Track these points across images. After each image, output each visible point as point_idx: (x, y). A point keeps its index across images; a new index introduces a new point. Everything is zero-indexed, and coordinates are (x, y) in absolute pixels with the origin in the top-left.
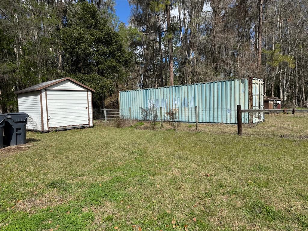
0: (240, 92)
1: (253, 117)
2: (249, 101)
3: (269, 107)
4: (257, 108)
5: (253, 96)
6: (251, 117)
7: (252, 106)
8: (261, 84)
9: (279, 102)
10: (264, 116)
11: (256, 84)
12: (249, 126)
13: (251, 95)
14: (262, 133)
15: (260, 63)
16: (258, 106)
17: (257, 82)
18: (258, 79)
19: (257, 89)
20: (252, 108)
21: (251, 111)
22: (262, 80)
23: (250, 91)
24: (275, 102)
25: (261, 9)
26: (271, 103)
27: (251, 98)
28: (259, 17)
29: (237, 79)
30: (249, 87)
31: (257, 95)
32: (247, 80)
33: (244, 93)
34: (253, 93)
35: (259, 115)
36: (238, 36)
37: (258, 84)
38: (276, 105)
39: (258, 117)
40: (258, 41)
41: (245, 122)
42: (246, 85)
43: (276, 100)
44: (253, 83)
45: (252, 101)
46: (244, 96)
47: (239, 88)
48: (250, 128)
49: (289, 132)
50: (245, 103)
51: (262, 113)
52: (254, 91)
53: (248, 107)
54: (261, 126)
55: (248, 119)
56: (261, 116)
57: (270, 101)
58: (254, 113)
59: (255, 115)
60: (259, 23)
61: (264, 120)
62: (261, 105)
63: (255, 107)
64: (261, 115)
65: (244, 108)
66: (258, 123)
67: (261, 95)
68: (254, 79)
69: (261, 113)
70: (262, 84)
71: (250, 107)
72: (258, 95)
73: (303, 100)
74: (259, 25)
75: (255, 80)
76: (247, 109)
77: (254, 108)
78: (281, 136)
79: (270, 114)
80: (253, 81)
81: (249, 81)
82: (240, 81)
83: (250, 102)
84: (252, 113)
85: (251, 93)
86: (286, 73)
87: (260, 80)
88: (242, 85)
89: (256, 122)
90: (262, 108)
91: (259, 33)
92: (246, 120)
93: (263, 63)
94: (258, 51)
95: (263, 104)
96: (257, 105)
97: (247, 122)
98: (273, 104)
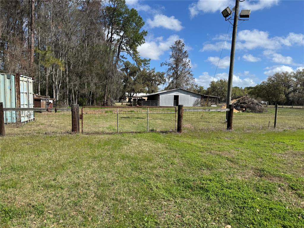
0: (6, 88)
1: (22, 115)
2: (16, 99)
3: (41, 106)
4: (26, 107)
5: (21, 94)
6: (19, 116)
7: (20, 104)
8: (30, 82)
9: (51, 101)
10: (34, 115)
11: (25, 81)
12: (16, 125)
13: (18, 92)
14: (28, 132)
15: (32, 61)
16: (27, 105)
17: (26, 79)
18: (27, 77)
19: (26, 87)
20: (20, 107)
21: (18, 109)
22: (31, 78)
23: (17, 89)
24: (47, 101)
25: (33, 7)
26: (43, 102)
27: (19, 96)
28: (31, 14)
29: (2, 74)
30: (16, 84)
31: (25, 93)
32: (14, 76)
33: (10, 89)
34: (21, 91)
35: (28, 113)
36: (8, 26)
37: (26, 82)
38: (49, 104)
39: (27, 116)
40: (31, 38)
41: (12, 121)
42: (12, 82)
43: (48, 99)
44: (20, 80)
45: (20, 99)
46: (11, 93)
47: (4, 83)
48: (18, 127)
49: (55, 129)
50: (12, 101)
51: (32, 112)
52: (22, 89)
53: (16, 105)
54: (30, 125)
55: (15, 118)
56: (30, 115)
57: (42, 100)
58: (22, 112)
59: (23, 114)
60: (31, 20)
61: (34, 118)
62: (30, 103)
63: (23, 105)
64: (30, 113)
65: (11, 106)
66: (27, 122)
67: (31, 93)
68: (21, 75)
69: (30, 111)
70: (32, 82)
71: (18, 105)
72: (27, 93)
73: (73, 101)
74: (31, 21)
75: (23, 77)
76: (14, 107)
77: (22, 107)
78: (46, 133)
79: (43, 113)
80: (21, 78)
81: (16, 77)
82: (6, 76)
83: (18, 99)
84: (20, 112)
85: (18, 90)
86: (58, 75)
87: (28, 77)
88: (8, 81)
89: (25, 120)
90: (32, 106)
91: (31, 30)
92: (13, 119)
93: (36, 62)
94: (30, 48)
95: (32, 103)
96: (26, 103)
97: (15, 122)
98: (45, 103)
